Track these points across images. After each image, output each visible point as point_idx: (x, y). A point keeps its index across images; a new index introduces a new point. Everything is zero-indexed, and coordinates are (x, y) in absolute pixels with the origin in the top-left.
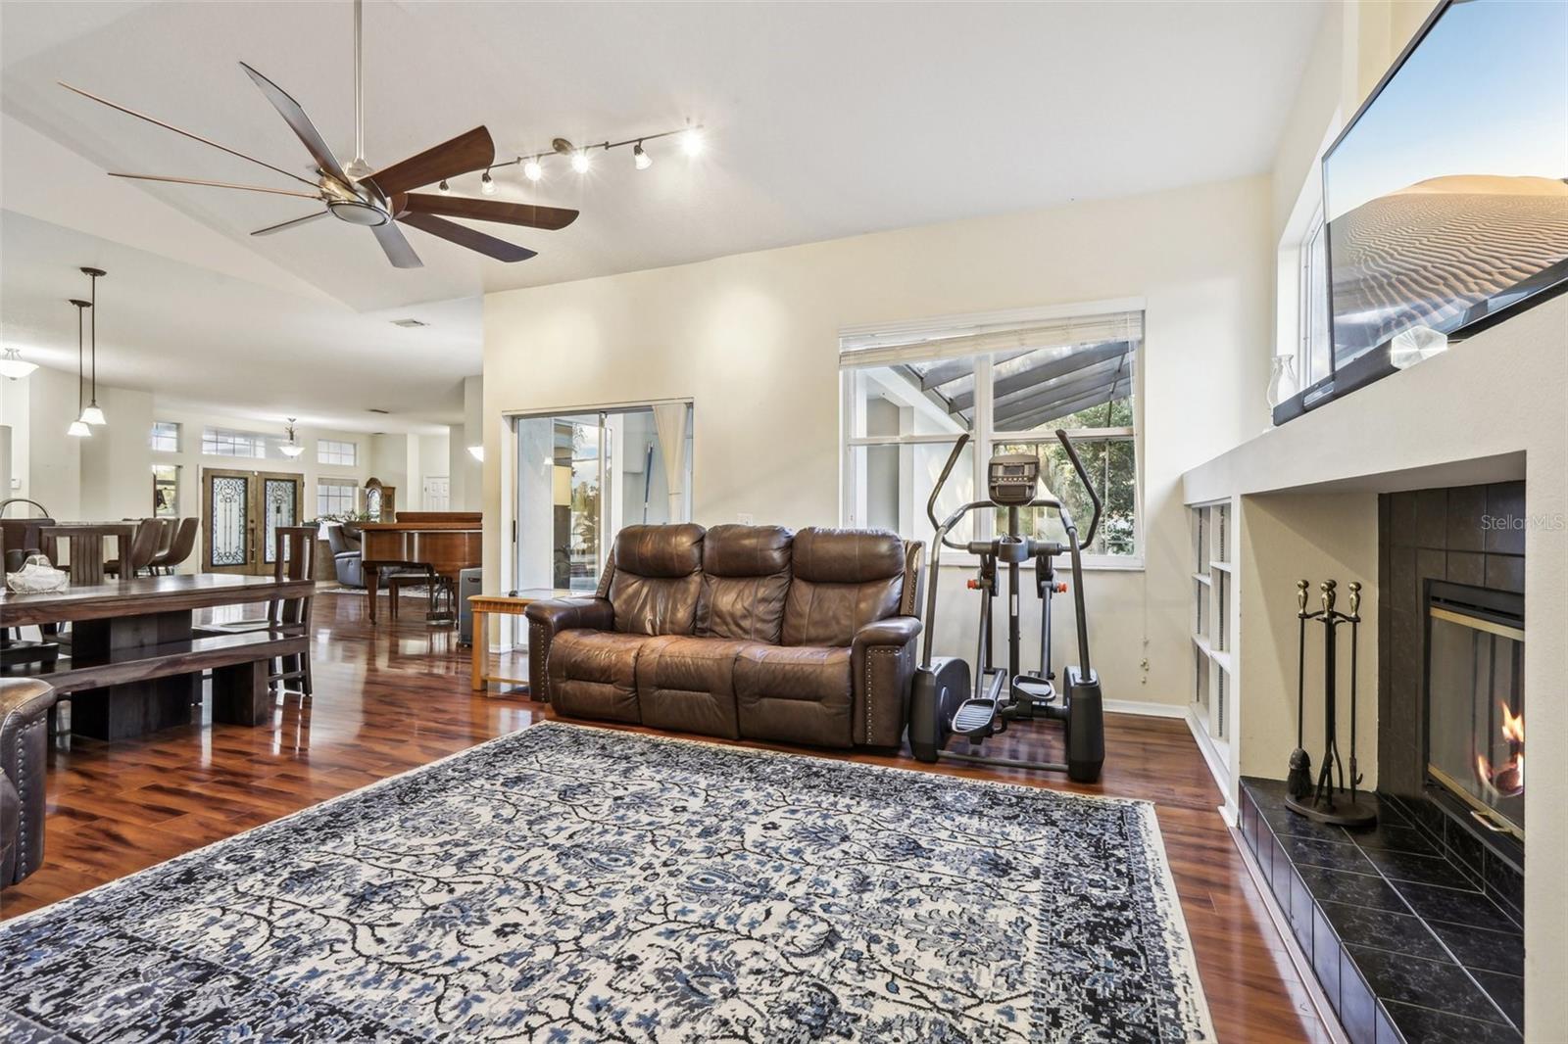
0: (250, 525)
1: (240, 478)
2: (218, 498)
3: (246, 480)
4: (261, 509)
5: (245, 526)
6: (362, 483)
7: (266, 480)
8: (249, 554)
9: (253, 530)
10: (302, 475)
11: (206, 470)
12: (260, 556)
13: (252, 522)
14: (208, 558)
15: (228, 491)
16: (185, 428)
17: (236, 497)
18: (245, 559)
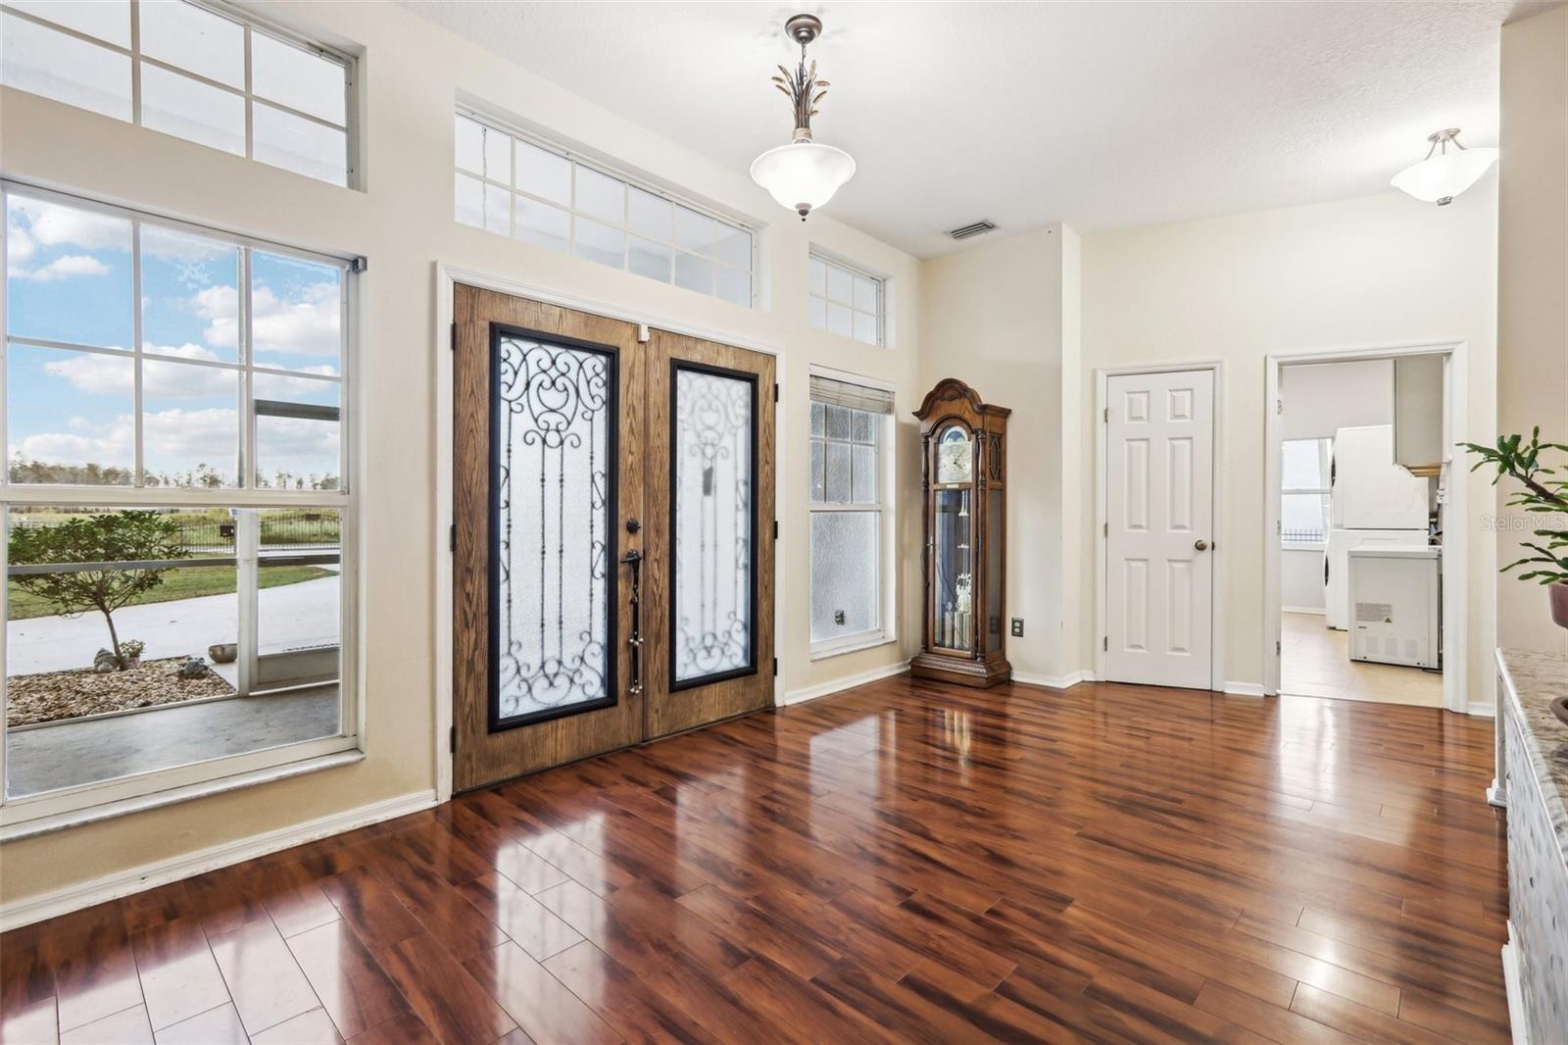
0: (628, 544)
1: (594, 349)
2: (516, 425)
3: (612, 354)
4: (661, 481)
5: (611, 547)
6: (908, 403)
7: (678, 365)
8: (623, 660)
9: (634, 562)
10: (771, 358)
11: (467, 294)
12: (656, 665)
13: (632, 528)
14: (478, 699)
15: (553, 398)
16: (372, 66)
17: (580, 426)
18: (610, 680)
